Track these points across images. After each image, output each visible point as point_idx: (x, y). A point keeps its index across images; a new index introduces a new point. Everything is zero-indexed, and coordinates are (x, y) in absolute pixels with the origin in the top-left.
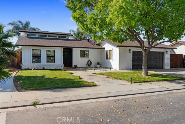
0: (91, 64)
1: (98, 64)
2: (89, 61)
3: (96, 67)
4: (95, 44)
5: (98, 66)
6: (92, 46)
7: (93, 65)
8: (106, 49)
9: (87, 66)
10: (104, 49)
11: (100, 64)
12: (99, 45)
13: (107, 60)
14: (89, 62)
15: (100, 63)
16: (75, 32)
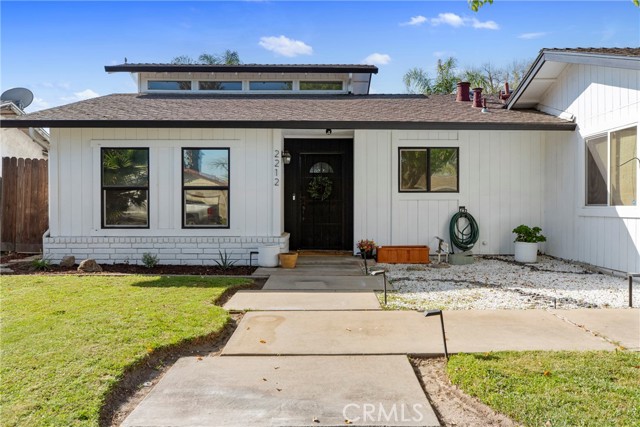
0: (474, 234)
1: (526, 234)
2: (463, 213)
3: (508, 258)
4: (505, 107)
5: (527, 251)
6: (482, 115)
7: (487, 243)
8: (586, 131)
9: (446, 248)
10: (572, 127)
11: (542, 239)
12: (533, 108)
13: (597, 210)
14: (462, 223)
15: (537, 229)
16: (433, 83)
